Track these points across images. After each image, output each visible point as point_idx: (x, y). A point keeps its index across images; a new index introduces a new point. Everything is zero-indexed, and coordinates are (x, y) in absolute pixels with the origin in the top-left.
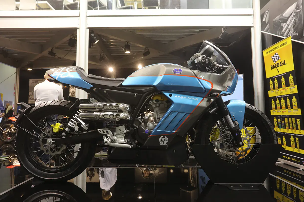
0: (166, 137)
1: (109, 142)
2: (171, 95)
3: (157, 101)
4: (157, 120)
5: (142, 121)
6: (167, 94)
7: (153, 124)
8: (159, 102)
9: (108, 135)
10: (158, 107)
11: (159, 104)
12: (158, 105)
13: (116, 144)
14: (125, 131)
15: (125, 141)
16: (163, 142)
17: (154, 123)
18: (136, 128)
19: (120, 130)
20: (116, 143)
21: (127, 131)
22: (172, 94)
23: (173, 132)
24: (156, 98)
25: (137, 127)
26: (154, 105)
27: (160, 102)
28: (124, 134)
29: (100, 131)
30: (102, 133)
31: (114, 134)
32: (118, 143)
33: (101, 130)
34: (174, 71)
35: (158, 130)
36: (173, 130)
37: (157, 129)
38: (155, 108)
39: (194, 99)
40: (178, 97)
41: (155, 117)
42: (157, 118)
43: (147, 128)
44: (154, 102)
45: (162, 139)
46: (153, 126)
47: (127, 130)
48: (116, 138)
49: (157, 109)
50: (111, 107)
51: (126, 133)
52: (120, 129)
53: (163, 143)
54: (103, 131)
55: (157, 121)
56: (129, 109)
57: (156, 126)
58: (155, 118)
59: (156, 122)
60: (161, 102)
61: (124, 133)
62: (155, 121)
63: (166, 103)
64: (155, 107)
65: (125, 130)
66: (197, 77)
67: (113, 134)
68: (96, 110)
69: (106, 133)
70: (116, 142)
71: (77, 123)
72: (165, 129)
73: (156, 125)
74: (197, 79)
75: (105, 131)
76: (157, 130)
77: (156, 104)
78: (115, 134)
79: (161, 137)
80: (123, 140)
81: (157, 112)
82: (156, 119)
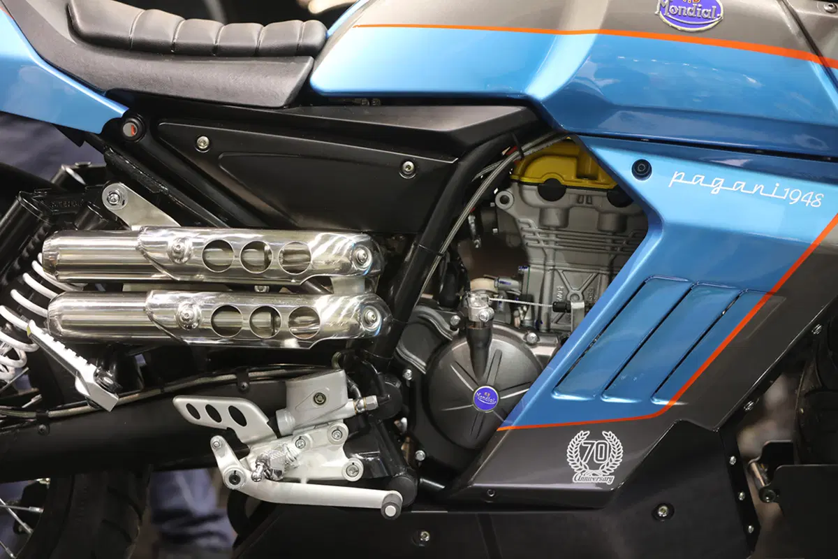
0: (611, 438)
1: (248, 474)
2: (642, 170)
3: (551, 190)
4: (548, 315)
5: (454, 328)
6: (621, 162)
7: (526, 346)
8: (566, 196)
9: (242, 433)
10: (557, 228)
11: (566, 214)
12: (554, 218)
13: (295, 485)
14: (350, 405)
15: (351, 469)
16: (593, 466)
17: (533, 335)
18: (415, 370)
19: (320, 399)
20: (298, 481)
21: (362, 402)
22: (654, 162)
23: (657, 402)
24: (540, 170)
25: (421, 364)
26: (529, 216)
27: (567, 200)
28: (346, 421)
29: (190, 407)
30: (206, 420)
31: (282, 428)
32: (311, 482)
33: (200, 403)
34: (662, 8)
35: (561, 392)
36: (656, 393)
37: (558, 385)
38: (538, 236)
39: (795, 195)
40: (693, 183)
41: (537, 298)
42: (546, 306)
43: (491, 380)
44: (532, 195)
45: (583, 450)
46: (529, 362)
47: (364, 396)
48: (290, 448)
49: (553, 246)
50: (254, 257)
51: (358, 414)
52: (316, 396)
53: (589, 472)
54: (212, 411)
55: (548, 324)
56: (373, 266)
57: (545, 361)
58: (537, 304)
59: (543, 327)
60: (579, 199)
61: (346, 416)
62: (539, 322)
63: (608, 205)
64: (535, 228)
65: (352, 395)
66: (816, 51)
67: (273, 424)
68: (155, 277)
69: (228, 422)
70: (295, 475)
71: (27, 353)
72: (608, 389)
73: (548, 351)
74: (817, 69)
75: (222, 405)
76: (556, 396)
77: (542, 213)
78: (285, 420)
79: (581, 438)
80: (338, 463)
81: (551, 262)
82: (544, 312)
